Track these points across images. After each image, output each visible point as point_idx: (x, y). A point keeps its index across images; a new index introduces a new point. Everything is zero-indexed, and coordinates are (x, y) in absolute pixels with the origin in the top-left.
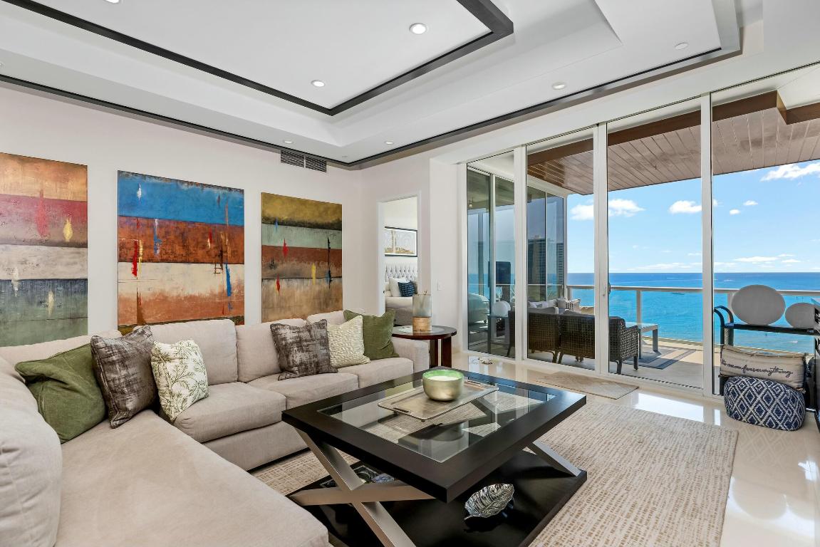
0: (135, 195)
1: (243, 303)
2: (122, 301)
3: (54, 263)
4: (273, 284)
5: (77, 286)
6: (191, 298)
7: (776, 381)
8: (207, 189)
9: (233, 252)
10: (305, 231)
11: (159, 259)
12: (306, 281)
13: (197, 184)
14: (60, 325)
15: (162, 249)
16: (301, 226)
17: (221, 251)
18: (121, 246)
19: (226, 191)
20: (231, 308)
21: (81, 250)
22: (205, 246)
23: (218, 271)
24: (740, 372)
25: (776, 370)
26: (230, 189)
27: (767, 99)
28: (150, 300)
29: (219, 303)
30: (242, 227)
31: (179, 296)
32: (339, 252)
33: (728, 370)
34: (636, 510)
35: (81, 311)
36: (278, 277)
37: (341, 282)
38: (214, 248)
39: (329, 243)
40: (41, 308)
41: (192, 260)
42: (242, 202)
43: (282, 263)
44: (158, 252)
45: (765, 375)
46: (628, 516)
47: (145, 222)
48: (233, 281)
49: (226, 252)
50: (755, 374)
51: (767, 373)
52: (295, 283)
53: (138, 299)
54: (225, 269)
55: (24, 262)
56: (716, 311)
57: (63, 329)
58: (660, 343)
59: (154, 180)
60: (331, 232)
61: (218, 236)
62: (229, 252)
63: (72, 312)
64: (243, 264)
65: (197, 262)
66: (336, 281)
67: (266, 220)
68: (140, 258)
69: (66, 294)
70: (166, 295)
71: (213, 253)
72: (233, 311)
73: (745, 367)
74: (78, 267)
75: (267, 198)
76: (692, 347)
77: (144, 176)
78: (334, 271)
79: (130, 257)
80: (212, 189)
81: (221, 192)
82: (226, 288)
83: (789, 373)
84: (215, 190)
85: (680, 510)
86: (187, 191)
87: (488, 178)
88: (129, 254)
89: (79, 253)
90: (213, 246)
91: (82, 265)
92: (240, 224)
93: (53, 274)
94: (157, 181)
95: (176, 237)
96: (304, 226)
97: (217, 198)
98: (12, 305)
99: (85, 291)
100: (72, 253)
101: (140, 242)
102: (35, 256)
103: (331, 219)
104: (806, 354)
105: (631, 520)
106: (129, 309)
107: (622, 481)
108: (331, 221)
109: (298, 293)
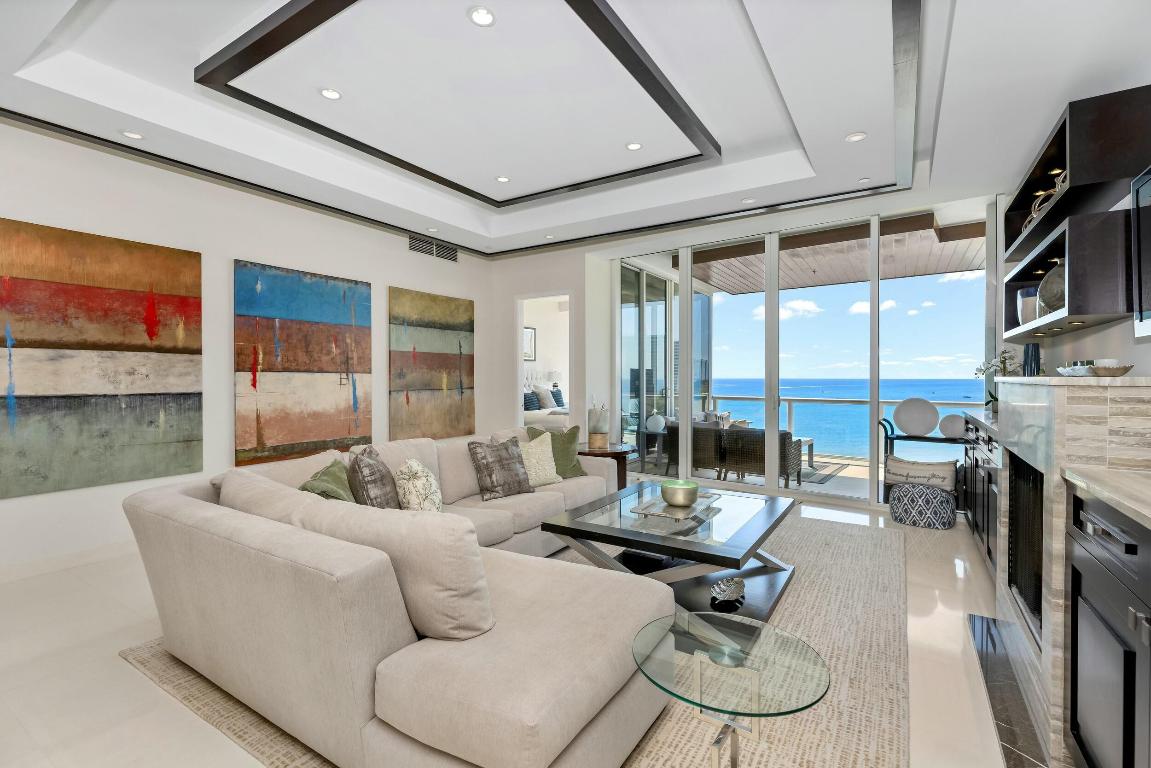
0: (253, 289)
1: (370, 420)
2: (238, 419)
3: (165, 373)
4: (402, 397)
5: (190, 402)
6: (315, 415)
7: (933, 487)
8: (332, 282)
9: (359, 358)
10: (435, 333)
11: (280, 367)
12: (436, 393)
13: (321, 276)
14: (172, 450)
15: (284, 356)
16: (431, 327)
17: (347, 358)
18: (239, 353)
19: (353, 285)
20: (357, 427)
21: (195, 357)
22: (329, 352)
23: (344, 381)
24: (904, 479)
25: (934, 476)
26: (356, 282)
27: (923, 220)
28: (271, 419)
29: (346, 420)
30: (369, 328)
31: (302, 412)
32: (471, 358)
33: (892, 479)
34: (841, 591)
35: (195, 432)
36: (407, 388)
37: (473, 394)
38: (340, 354)
39: (460, 347)
40: (152, 429)
41: (316, 369)
42: (368, 299)
43: (412, 372)
44: (279, 359)
45: (924, 481)
46: (836, 595)
47: (264, 322)
48: (360, 393)
49: (352, 358)
50: (917, 481)
51: (926, 480)
52: (425, 395)
53: (258, 417)
54: (350, 379)
55: (131, 373)
56: (880, 423)
57: (176, 454)
58: (815, 459)
59: (274, 272)
60: (463, 334)
61: (344, 340)
62: (355, 359)
63: (186, 433)
64: (370, 373)
65: (321, 371)
66: (467, 392)
67: (393, 319)
68: (259, 367)
69: (179, 411)
70: (288, 411)
71: (338, 360)
72: (360, 430)
73: (907, 476)
74: (191, 379)
75: (395, 293)
76: (846, 462)
77: (264, 266)
78: (465, 381)
79: (248, 366)
80: (336, 282)
81: (346, 285)
82: (352, 403)
83: (945, 478)
84: (341, 284)
85: (874, 588)
86: (311, 284)
87: (638, 275)
88: (246, 361)
89: (191, 361)
90: (339, 351)
91: (197, 376)
92: (367, 325)
93: (164, 386)
94: (278, 272)
95: (300, 341)
96: (435, 327)
97: (342, 293)
98: (120, 426)
99: (200, 408)
100: (185, 361)
101: (260, 347)
102: (144, 365)
103: (462, 318)
104: (957, 461)
105: (840, 597)
106: (248, 429)
107: (824, 573)
108: (462, 321)
109: (428, 407)
